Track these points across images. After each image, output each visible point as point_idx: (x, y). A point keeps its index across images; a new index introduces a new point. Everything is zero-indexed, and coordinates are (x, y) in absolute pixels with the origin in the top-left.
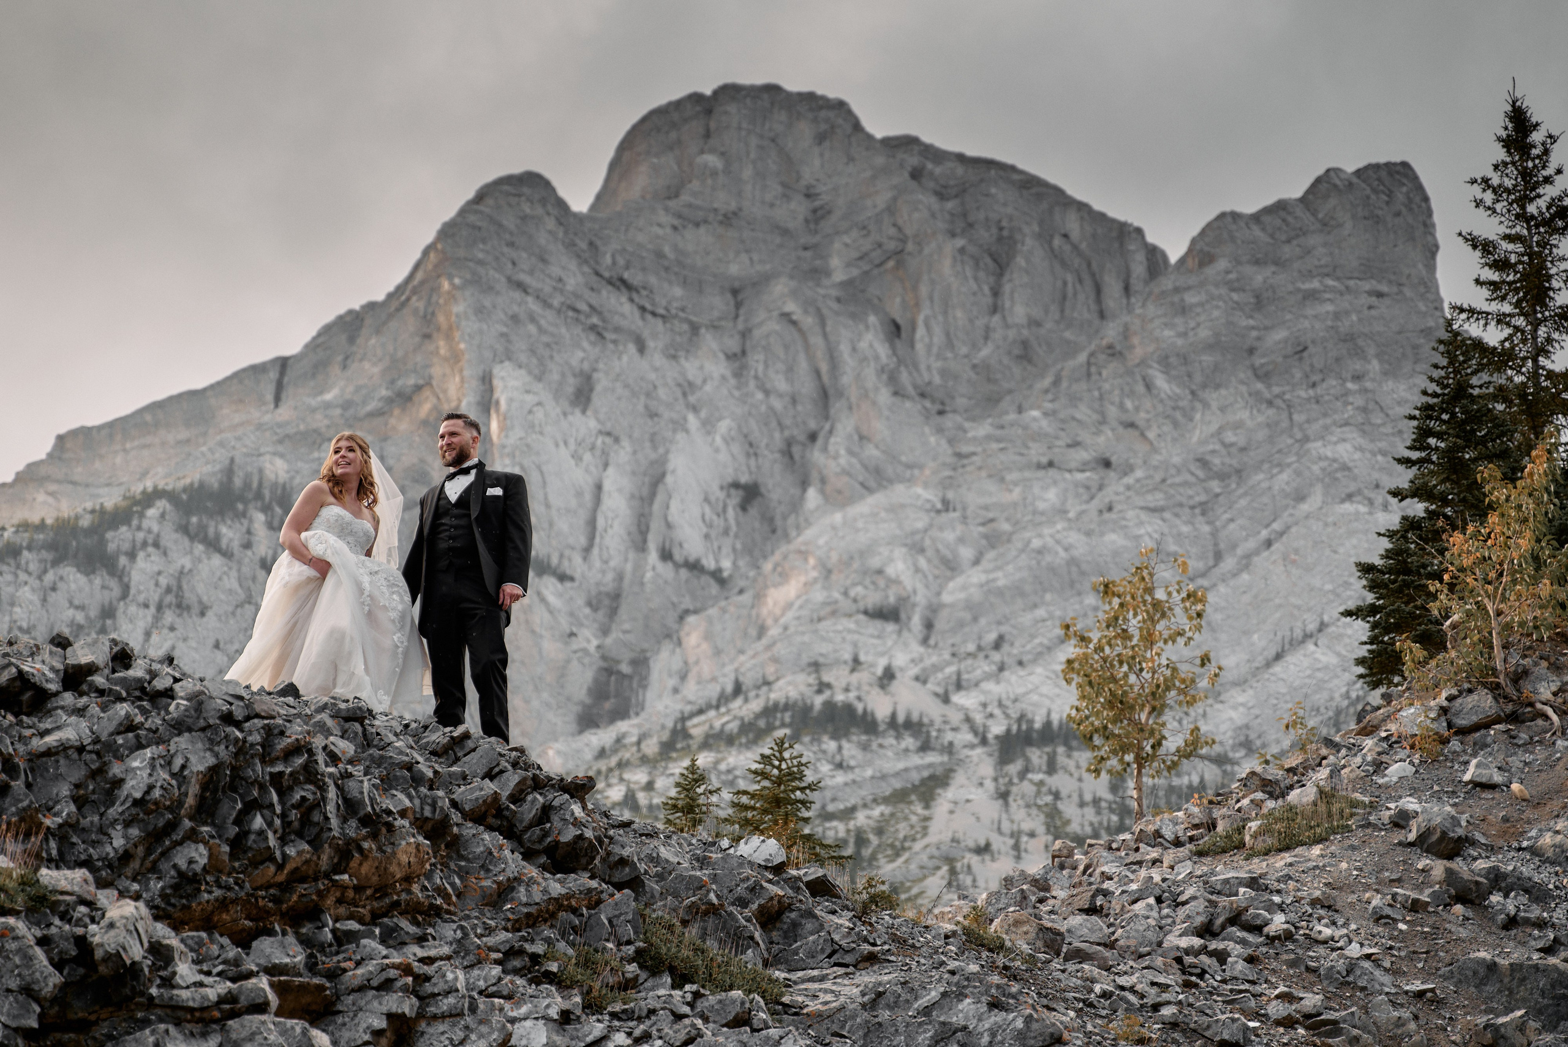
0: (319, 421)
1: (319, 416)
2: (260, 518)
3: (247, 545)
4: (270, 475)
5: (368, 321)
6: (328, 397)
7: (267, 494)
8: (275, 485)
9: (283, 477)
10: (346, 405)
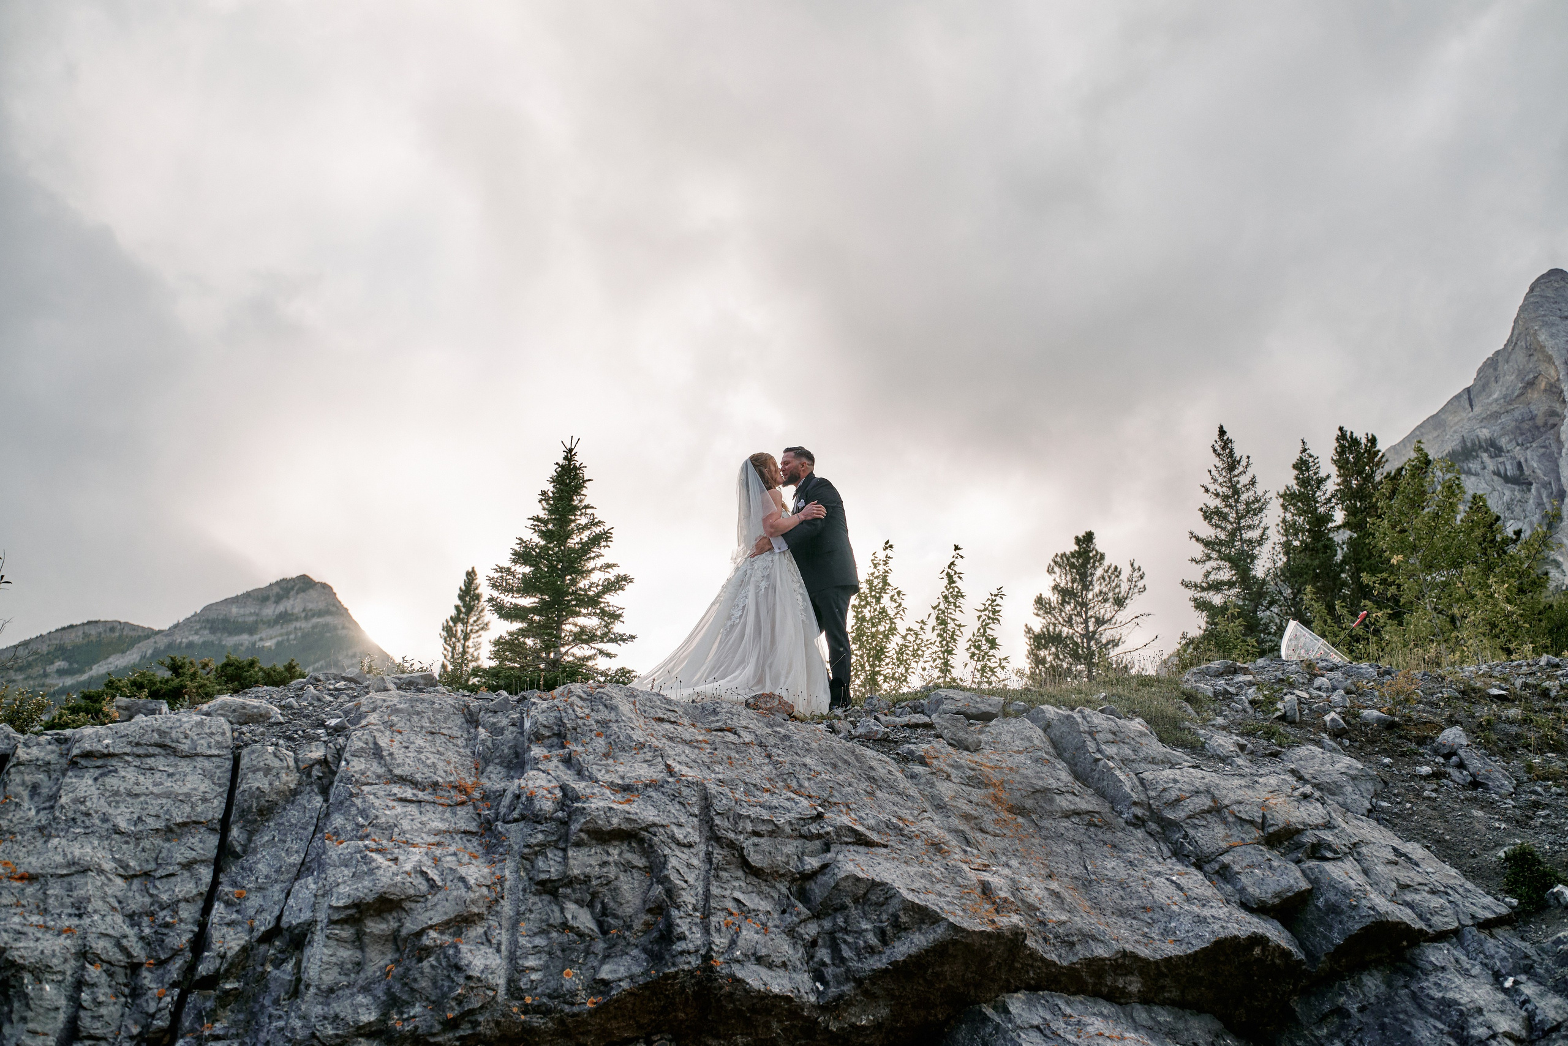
0: (1495, 408)
1: (1494, 405)
2: (1485, 455)
3: (1484, 468)
4: (1482, 437)
5: (1500, 359)
6: (1495, 396)
7: (1484, 444)
8: (1486, 440)
9: (1488, 435)
10: (1505, 397)
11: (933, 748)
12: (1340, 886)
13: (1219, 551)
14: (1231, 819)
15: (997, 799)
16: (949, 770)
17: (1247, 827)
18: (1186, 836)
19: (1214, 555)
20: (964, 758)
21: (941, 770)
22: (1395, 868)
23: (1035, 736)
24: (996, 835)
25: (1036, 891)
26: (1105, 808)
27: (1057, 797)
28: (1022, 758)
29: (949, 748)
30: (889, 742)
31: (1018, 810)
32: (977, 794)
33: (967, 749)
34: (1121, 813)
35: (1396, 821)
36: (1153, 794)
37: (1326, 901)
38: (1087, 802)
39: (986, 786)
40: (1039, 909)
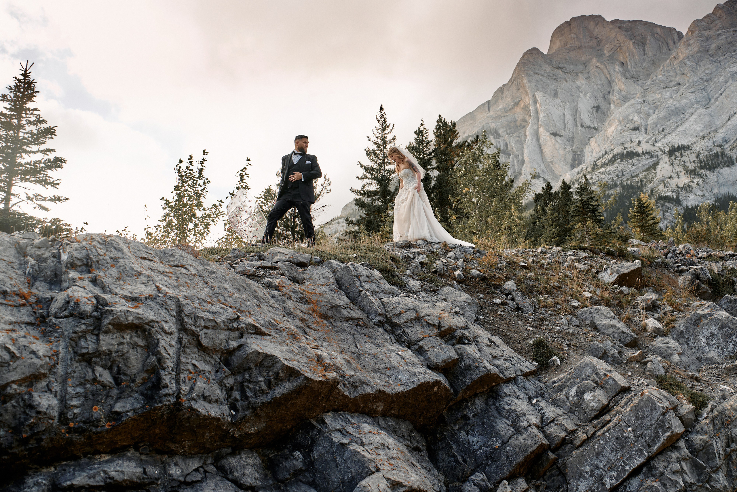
11: (282, 281)
12: (472, 357)
13: (372, 174)
14: (424, 323)
15: (314, 311)
16: (291, 294)
17: (431, 327)
18: (404, 332)
19: (369, 176)
20: (297, 287)
21: (287, 294)
22: (490, 348)
23: (330, 277)
24: (315, 330)
25: (339, 359)
26: (364, 317)
27: (343, 310)
28: (324, 288)
29: (289, 282)
30: (256, 276)
31: (324, 317)
32: (305, 307)
33: (298, 282)
34: (372, 319)
35: (486, 326)
36: (389, 310)
37: (465, 364)
38: (356, 314)
39: (309, 303)
40: (341, 369)
